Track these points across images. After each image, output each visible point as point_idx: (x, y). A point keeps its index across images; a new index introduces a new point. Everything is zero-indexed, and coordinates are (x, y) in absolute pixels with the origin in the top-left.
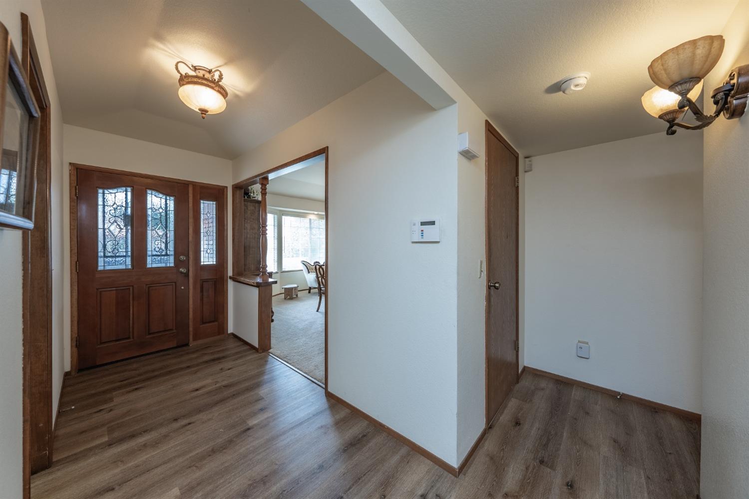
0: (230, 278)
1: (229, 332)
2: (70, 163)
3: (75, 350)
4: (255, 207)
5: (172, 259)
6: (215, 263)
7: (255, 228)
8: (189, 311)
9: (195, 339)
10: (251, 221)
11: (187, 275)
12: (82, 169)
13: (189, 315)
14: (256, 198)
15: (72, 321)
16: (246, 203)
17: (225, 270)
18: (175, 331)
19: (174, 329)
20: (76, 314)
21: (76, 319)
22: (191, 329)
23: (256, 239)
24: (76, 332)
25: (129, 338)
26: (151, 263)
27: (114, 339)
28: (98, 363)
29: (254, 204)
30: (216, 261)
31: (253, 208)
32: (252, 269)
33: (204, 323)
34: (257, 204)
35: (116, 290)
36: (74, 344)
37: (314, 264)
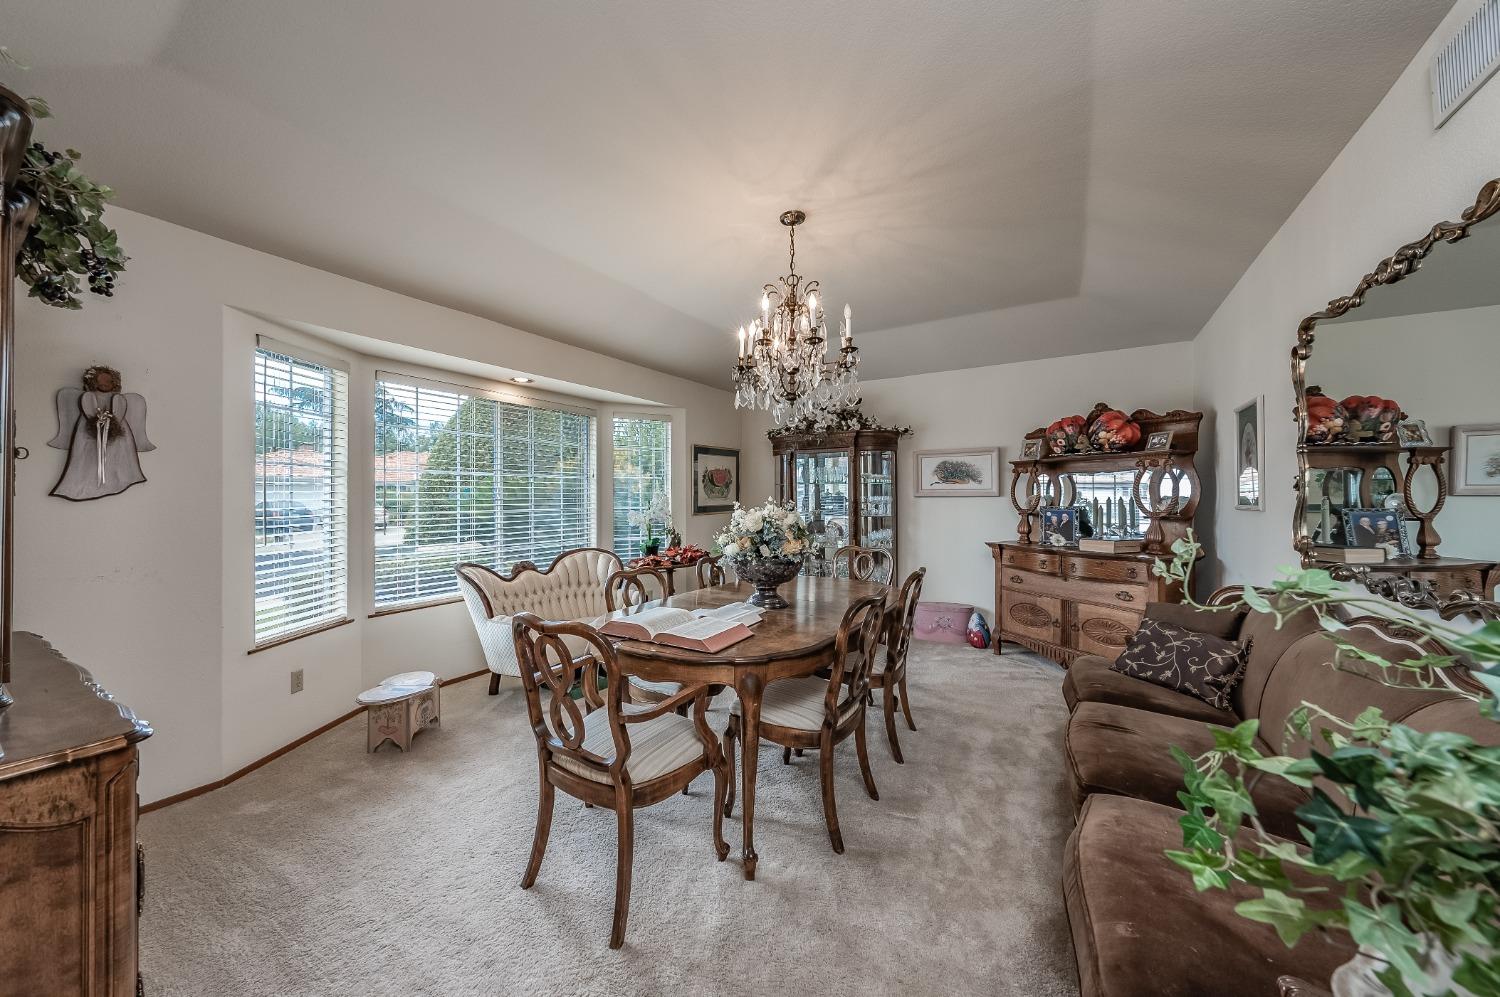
37: (517, 571)
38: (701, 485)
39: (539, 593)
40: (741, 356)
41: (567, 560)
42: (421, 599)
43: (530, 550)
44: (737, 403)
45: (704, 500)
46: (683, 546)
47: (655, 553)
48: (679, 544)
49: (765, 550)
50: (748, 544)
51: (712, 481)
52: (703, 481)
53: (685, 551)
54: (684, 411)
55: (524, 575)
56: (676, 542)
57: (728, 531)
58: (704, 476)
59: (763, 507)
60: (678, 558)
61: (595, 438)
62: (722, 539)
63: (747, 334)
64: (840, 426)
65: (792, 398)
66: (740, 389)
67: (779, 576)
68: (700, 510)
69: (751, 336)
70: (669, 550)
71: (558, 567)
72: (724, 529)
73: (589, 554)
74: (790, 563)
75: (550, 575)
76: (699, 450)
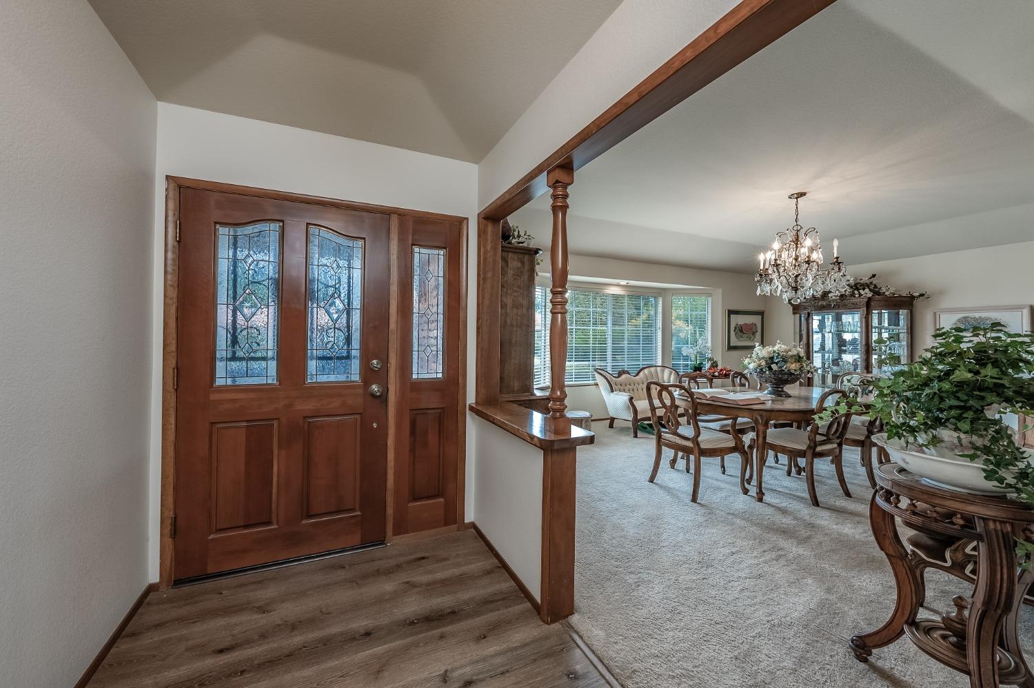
0: (471, 409)
1: (466, 521)
2: (167, 177)
3: (169, 541)
4: (523, 263)
5: (355, 365)
6: (440, 375)
7: (522, 306)
8: (386, 474)
9: (396, 533)
10: (515, 291)
11: (383, 398)
12: (188, 187)
13: (386, 481)
14: (525, 245)
15: (163, 486)
16: (505, 254)
17: (461, 392)
18: (359, 513)
19: (357, 507)
20: (171, 471)
21: (171, 480)
22: (390, 511)
23: (524, 328)
24: (171, 506)
25: (269, 523)
26: (315, 373)
27: (242, 524)
28: (211, 569)
29: (521, 256)
30: (443, 372)
31: (519, 265)
32: (516, 389)
33: (416, 499)
34: (526, 257)
35: (247, 426)
36: (167, 530)
37: (620, 374)
38: (733, 333)
39: (632, 385)
40: (762, 268)
41: (646, 371)
42: (576, 383)
43: (626, 364)
44: (758, 292)
45: (734, 342)
46: (719, 368)
47: (700, 370)
48: (717, 366)
49: (774, 367)
50: (763, 363)
51: (741, 331)
52: (735, 331)
53: (721, 370)
54: (720, 291)
55: (624, 376)
56: (714, 365)
57: (751, 357)
58: (735, 328)
59: (774, 345)
60: (716, 374)
61: (661, 308)
62: (746, 361)
63: (765, 258)
64: (853, 295)
65: (796, 289)
66: (760, 285)
67: (785, 380)
68: (731, 348)
69: (768, 259)
70: (710, 369)
71: (641, 374)
72: (749, 356)
73: (659, 369)
74: (791, 374)
75: (637, 377)
76: (731, 312)
